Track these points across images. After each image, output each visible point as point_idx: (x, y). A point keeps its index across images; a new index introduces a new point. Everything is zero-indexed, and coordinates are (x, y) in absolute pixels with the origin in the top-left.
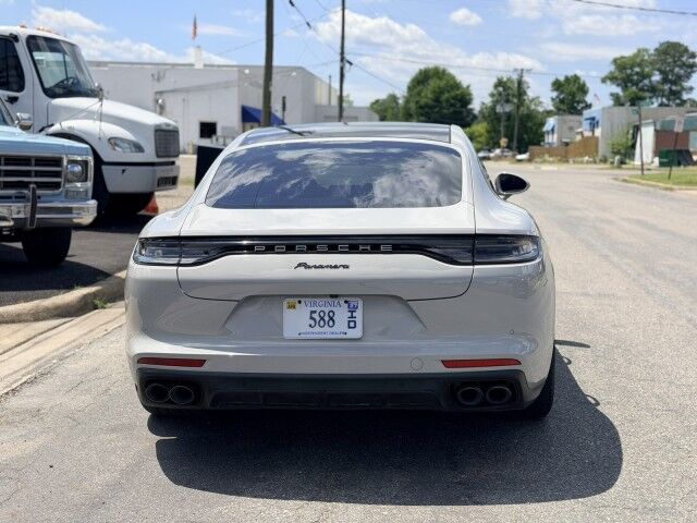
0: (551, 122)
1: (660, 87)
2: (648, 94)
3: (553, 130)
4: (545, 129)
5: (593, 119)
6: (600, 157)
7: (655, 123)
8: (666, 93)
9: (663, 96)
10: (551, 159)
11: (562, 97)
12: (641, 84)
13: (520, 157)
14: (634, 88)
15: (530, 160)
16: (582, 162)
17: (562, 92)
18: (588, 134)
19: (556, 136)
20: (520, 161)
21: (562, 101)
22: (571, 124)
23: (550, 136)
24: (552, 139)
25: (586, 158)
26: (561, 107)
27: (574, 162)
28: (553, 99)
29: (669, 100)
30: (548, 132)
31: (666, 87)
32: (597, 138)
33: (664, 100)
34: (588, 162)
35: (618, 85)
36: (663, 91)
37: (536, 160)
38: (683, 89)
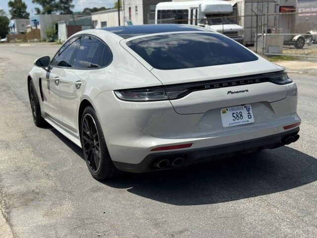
0: (12, 22)
1: (60, 5)
2: (55, 9)
3: (14, 26)
4: (9, 26)
5: (35, 20)
6: (42, 39)
7: (66, 22)
8: (63, 8)
9: (61, 9)
10: (19, 41)
11: (14, 10)
12: (51, 4)
13: (2, 40)
14: (48, 6)
15: (8, 42)
16: (34, 42)
17: (14, 8)
18: (34, 28)
19: (16, 29)
20: (3, 42)
21: (15, 12)
22: (23, 23)
23: (13, 29)
24: (14, 31)
25: (36, 40)
26: (15, 14)
27: (30, 42)
28: (10, 11)
29: (64, 11)
30: (11, 28)
31: (62, 5)
32: (39, 30)
33: (63, 12)
34: (37, 42)
35: (41, 4)
36: (61, 7)
37: (11, 41)
38: (70, 6)
